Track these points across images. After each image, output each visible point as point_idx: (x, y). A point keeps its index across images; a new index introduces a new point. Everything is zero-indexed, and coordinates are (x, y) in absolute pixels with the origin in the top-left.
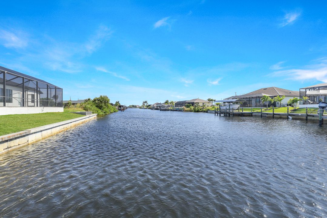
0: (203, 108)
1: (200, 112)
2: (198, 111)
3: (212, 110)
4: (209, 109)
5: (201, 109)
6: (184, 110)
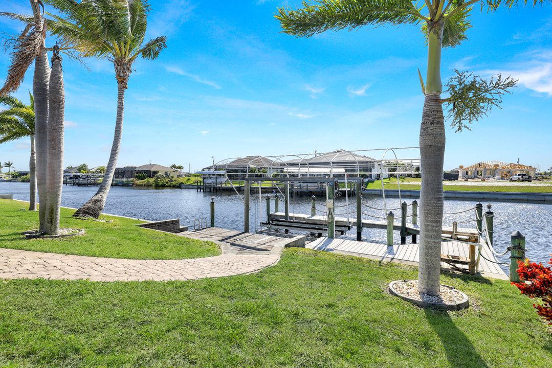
0: (171, 181)
1: (166, 186)
2: (163, 186)
3: (187, 184)
4: (182, 183)
5: (167, 183)
6: (133, 184)
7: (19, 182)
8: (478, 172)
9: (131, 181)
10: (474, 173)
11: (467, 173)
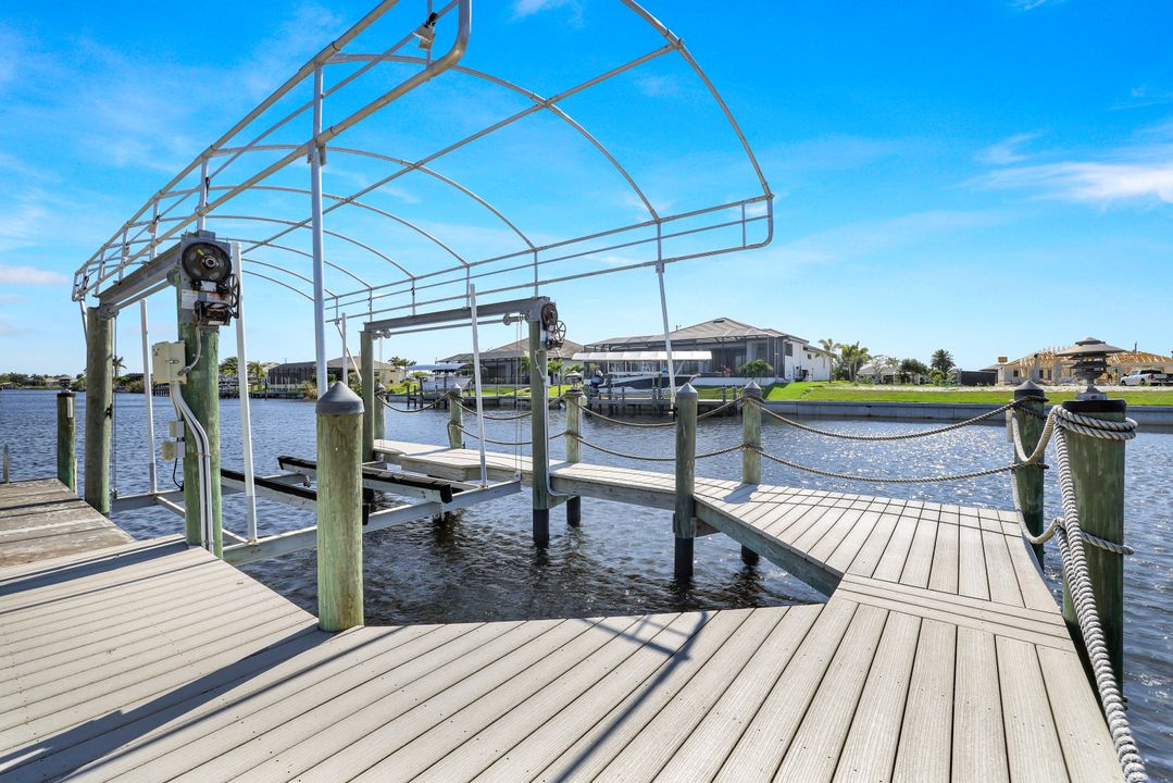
3: (401, 393)
4: (394, 391)
6: (305, 395)
7: (126, 392)
8: (1041, 372)
9: (303, 389)
10: (1032, 372)
11: (1016, 373)
